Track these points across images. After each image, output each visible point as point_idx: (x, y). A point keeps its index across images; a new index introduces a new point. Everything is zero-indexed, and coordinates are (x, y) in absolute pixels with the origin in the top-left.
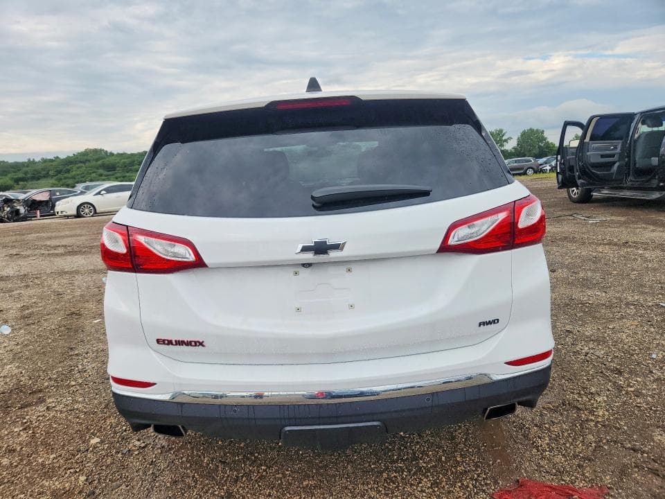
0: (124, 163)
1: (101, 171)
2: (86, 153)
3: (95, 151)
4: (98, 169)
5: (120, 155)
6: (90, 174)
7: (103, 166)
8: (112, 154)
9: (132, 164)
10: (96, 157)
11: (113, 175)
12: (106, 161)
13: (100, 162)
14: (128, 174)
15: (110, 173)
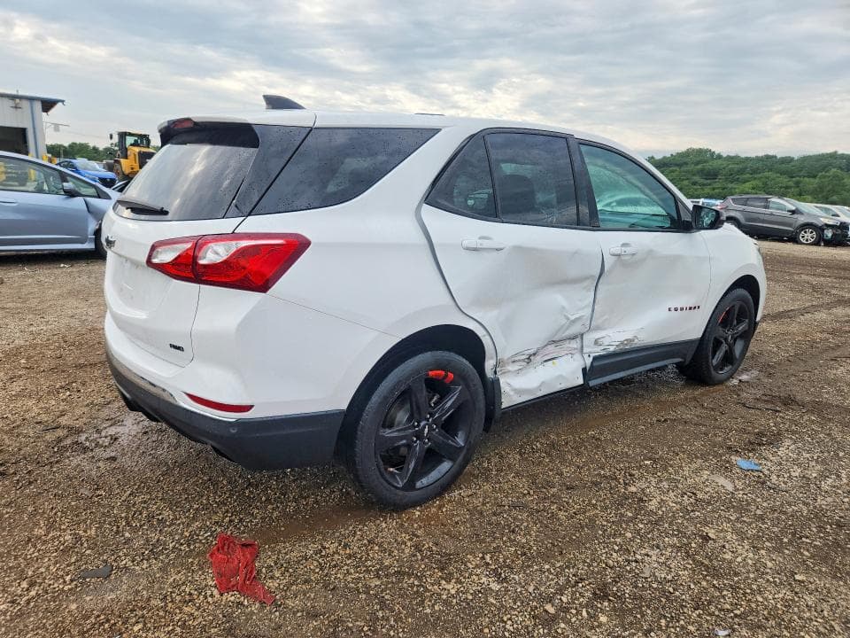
0: (733, 169)
1: (697, 178)
2: (688, 153)
3: (700, 151)
4: (694, 175)
5: (729, 158)
6: (683, 180)
7: (702, 173)
8: (719, 157)
9: (742, 171)
10: (695, 160)
11: (710, 185)
12: (708, 166)
13: (699, 167)
14: (730, 185)
15: (706, 182)
